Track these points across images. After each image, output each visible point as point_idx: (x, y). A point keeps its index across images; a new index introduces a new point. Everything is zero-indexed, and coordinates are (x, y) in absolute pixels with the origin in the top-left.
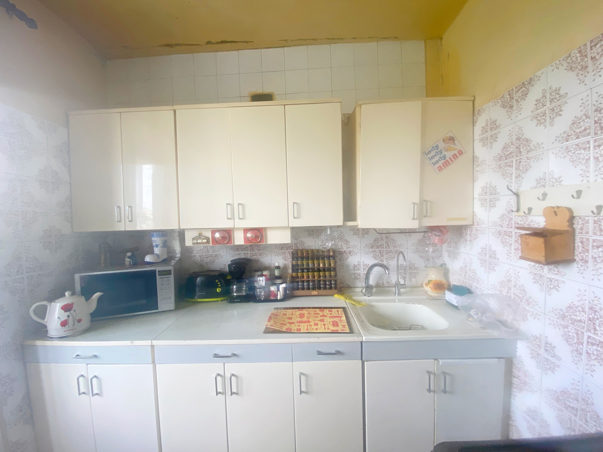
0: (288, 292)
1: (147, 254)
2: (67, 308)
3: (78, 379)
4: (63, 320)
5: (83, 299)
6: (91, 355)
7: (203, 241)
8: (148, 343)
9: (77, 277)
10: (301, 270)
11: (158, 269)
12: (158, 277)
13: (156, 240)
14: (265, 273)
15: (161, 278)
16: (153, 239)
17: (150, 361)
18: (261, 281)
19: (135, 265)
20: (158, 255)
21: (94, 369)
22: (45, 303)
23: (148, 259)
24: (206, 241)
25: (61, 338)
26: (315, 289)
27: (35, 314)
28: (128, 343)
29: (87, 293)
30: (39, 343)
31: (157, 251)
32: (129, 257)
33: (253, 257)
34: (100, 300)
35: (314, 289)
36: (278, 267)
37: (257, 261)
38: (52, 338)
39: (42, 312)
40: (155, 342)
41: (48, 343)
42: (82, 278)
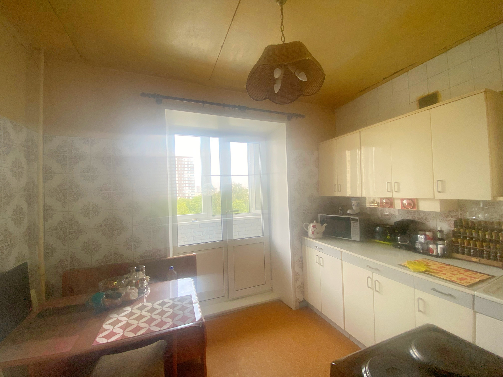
0: (446, 252)
1: (349, 209)
2: (314, 227)
3: (316, 256)
4: (313, 231)
5: (320, 225)
6: (320, 248)
7: (375, 205)
8: (339, 249)
9: (319, 215)
10: (463, 237)
11: (352, 217)
12: (351, 222)
13: (354, 202)
14: (427, 233)
15: (353, 222)
16: (352, 201)
17: (340, 258)
18: (421, 238)
19: (343, 214)
20: (354, 210)
21: (322, 255)
22: (308, 223)
23: (349, 211)
24: (377, 205)
25: (313, 238)
26: (477, 257)
27: (305, 226)
28: (332, 247)
29: (322, 223)
30: (306, 238)
31: (354, 208)
32: (340, 210)
33: (420, 220)
34: (326, 227)
35: (475, 256)
36: (441, 231)
37: (423, 224)
38: (309, 237)
39: (307, 227)
40: (342, 250)
41: (308, 239)
42: (320, 216)
